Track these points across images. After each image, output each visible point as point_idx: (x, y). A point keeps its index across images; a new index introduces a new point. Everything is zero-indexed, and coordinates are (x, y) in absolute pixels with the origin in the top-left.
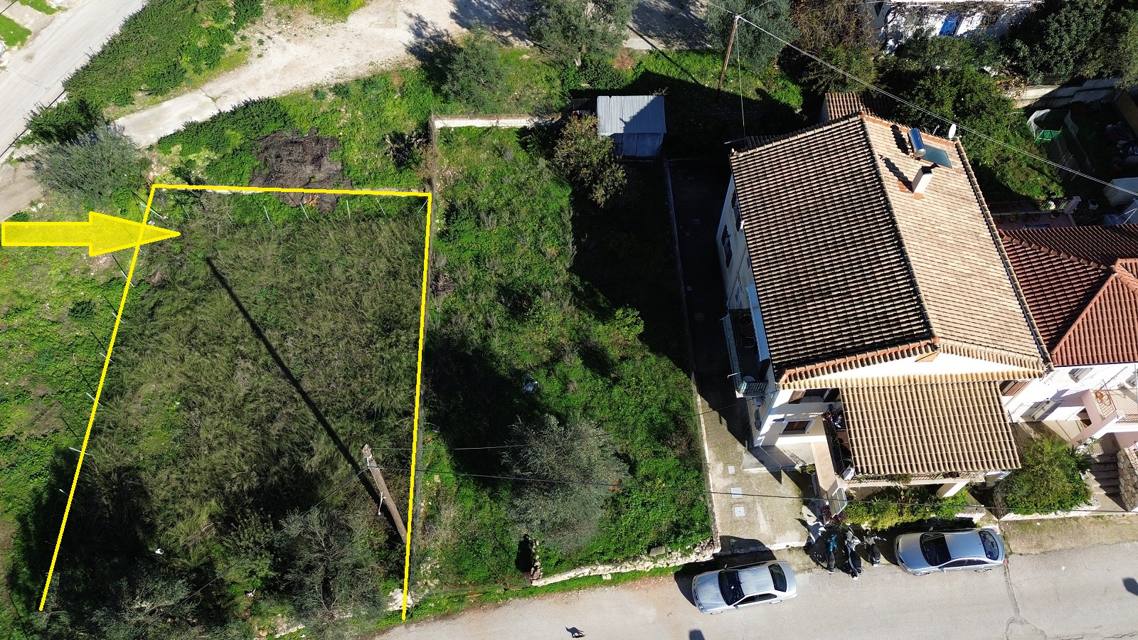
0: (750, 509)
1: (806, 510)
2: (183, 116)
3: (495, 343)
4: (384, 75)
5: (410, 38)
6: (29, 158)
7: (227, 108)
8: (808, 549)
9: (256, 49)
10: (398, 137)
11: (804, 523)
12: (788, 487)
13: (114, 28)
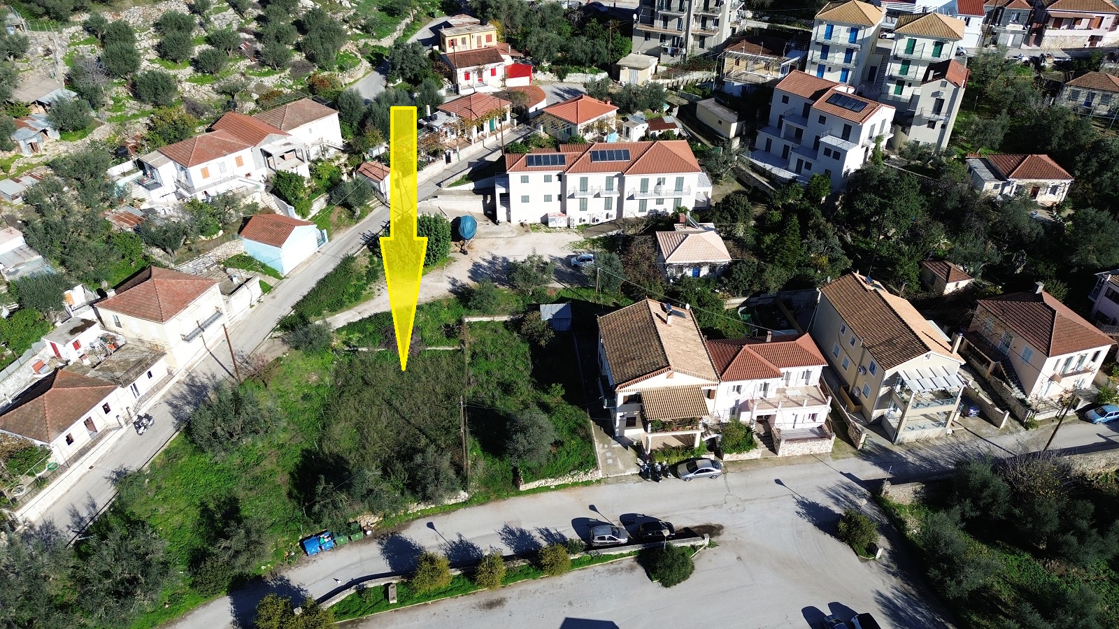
0: (615, 460)
1: (639, 460)
2: (346, 320)
3: (498, 403)
4: (439, 301)
5: (450, 287)
6: (279, 337)
7: (366, 316)
8: (640, 474)
9: (377, 293)
10: (447, 326)
11: (638, 465)
12: (631, 453)
13: (313, 284)
